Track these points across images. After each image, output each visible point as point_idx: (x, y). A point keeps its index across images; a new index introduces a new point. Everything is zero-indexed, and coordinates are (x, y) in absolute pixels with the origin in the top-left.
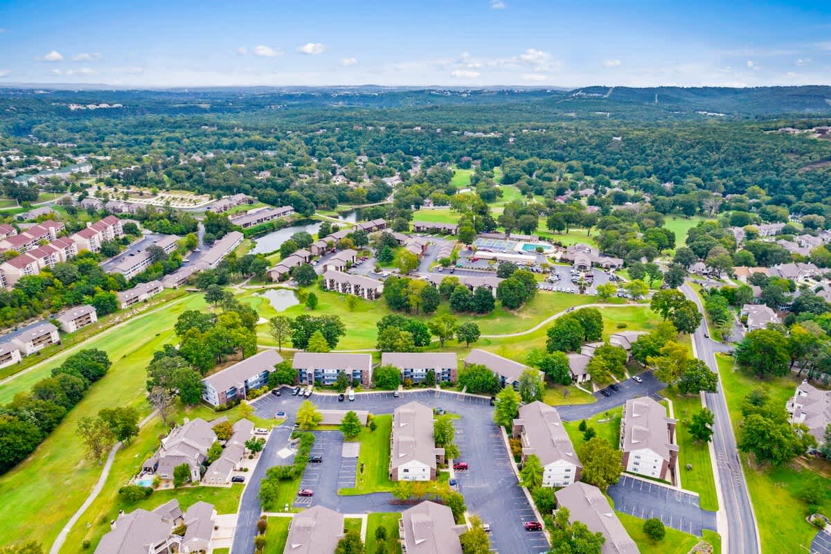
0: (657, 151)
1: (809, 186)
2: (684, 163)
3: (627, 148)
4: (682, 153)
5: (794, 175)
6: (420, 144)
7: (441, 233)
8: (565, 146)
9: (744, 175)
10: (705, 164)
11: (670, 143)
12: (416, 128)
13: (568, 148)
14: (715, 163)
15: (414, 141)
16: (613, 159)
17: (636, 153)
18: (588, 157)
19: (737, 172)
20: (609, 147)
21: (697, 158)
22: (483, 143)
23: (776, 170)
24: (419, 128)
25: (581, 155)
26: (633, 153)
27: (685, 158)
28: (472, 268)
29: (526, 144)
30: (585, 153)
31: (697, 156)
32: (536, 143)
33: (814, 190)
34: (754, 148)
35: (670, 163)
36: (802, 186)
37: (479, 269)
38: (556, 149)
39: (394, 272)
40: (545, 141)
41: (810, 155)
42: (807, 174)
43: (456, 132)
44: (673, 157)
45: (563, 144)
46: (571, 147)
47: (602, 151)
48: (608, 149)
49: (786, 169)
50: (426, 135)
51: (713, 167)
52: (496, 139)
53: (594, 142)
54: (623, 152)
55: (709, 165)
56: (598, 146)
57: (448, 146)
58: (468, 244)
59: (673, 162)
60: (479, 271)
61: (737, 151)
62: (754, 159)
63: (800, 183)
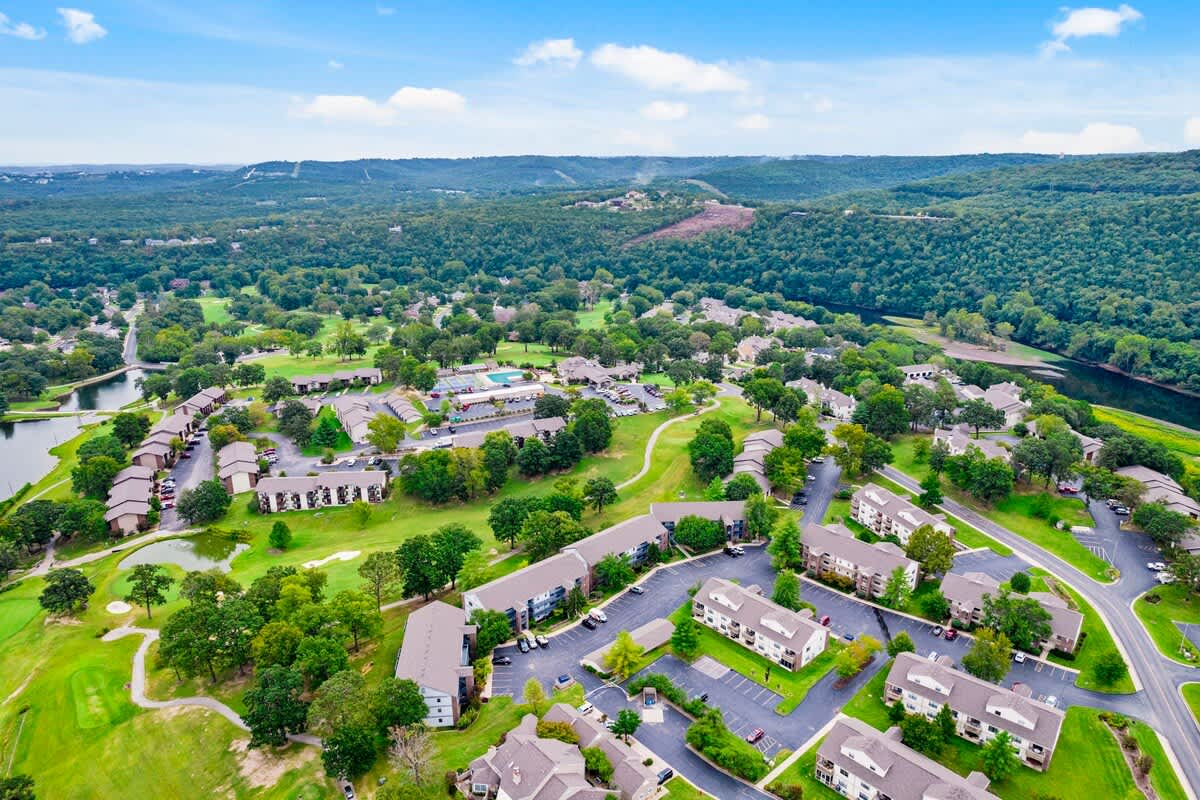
0: (457, 240)
1: (640, 263)
2: (498, 252)
3: (416, 240)
4: (489, 240)
5: (620, 252)
6: (62, 268)
7: (352, 387)
8: (326, 247)
9: (570, 258)
10: (521, 250)
11: (469, 228)
12: (43, 240)
13: (332, 249)
14: (533, 247)
15: (46, 262)
16: (402, 257)
17: (432, 246)
18: (367, 258)
19: (562, 256)
20: (390, 241)
21: (510, 245)
22: (187, 256)
23: (600, 248)
24: (49, 240)
25: (354, 257)
26: (427, 246)
27: (496, 245)
28: (477, 419)
29: (262, 248)
30: (359, 254)
31: (509, 241)
32: (278, 247)
33: (646, 268)
34: (567, 227)
35: (479, 254)
36: (633, 263)
37: (487, 417)
38: (313, 252)
39: (362, 455)
40: (290, 243)
41: (624, 229)
42: (632, 250)
43: (129, 242)
44: (481, 245)
45: (321, 244)
46: (335, 247)
47: (383, 248)
48: (390, 244)
49: (610, 246)
50: (67, 250)
51: (534, 252)
52: (210, 247)
53: (367, 237)
54: (414, 247)
55: (527, 251)
56: (374, 243)
57: (123, 265)
58: (428, 389)
59: (483, 252)
60: (488, 420)
61: (552, 232)
62: (574, 239)
63: (630, 260)
